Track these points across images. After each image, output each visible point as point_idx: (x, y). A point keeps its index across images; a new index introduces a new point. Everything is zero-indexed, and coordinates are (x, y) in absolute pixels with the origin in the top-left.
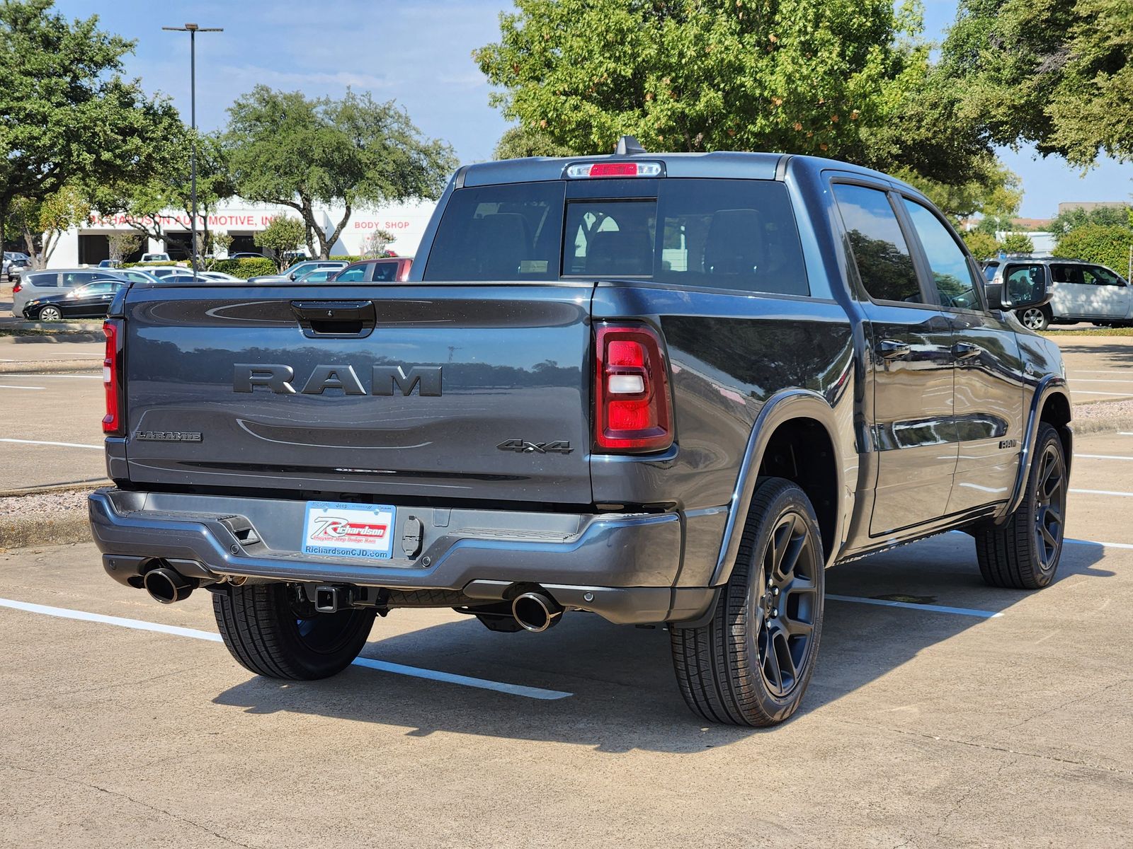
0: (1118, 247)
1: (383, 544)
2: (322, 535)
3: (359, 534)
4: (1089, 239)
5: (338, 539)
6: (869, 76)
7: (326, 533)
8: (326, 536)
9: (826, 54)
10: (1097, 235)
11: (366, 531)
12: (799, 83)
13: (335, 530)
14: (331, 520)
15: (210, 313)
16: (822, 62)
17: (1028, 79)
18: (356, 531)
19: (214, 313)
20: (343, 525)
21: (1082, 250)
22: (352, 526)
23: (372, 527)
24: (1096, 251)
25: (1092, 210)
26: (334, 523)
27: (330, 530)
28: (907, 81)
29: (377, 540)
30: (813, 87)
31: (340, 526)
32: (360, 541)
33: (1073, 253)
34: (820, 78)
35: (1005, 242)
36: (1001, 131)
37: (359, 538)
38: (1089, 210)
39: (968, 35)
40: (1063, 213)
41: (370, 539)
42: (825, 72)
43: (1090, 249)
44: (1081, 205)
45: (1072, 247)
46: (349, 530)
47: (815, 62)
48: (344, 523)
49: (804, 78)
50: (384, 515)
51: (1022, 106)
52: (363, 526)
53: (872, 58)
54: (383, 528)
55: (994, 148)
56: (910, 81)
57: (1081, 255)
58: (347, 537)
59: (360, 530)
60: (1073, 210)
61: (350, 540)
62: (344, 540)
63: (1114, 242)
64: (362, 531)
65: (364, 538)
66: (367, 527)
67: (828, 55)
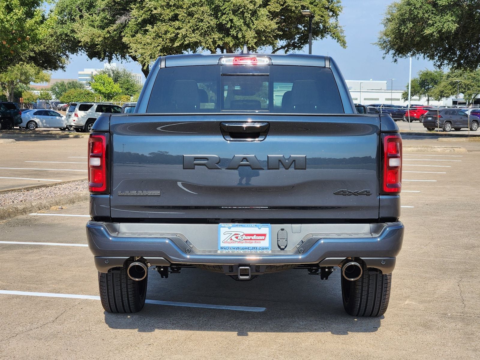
0: (87, 98)
1: (265, 243)
2: (229, 241)
3: (251, 239)
4: (75, 94)
5: (239, 242)
6: (36, 21)
7: (231, 239)
8: (232, 241)
9: (17, 11)
10: (78, 92)
11: (255, 237)
12: (6, 23)
13: (237, 238)
14: (234, 233)
15: (159, 129)
16: (15, 14)
17: (111, 26)
18: (249, 237)
19: (161, 129)
20: (241, 235)
21: (73, 99)
22: (247, 235)
23: (257, 235)
24: (78, 99)
25: (68, 82)
26: (235, 234)
27: (233, 238)
28: (49, 24)
29: (262, 241)
30: (11, 25)
31: (240, 235)
32: (252, 242)
33: (69, 100)
34: (14, 21)
35: (40, 95)
36: (97, 48)
37: (251, 241)
38: (66, 82)
39: (67, 6)
40: (55, 83)
41: (257, 241)
42: (17, 19)
43: (76, 98)
44: (73, 80)
45: (68, 98)
46: (244, 237)
47: (12, 14)
48: (242, 234)
49: (7, 21)
50: (265, 229)
51: (108, 38)
52: (253, 235)
53: (37, 14)
54: (265, 235)
55: (69, 55)
56: (50, 24)
57: (72, 101)
58: (244, 241)
59: (251, 237)
60: (59, 82)
61: (245, 242)
62: (243, 243)
63: (86, 96)
64: (253, 238)
65: (254, 241)
66: (255, 236)
67: (18, 11)
